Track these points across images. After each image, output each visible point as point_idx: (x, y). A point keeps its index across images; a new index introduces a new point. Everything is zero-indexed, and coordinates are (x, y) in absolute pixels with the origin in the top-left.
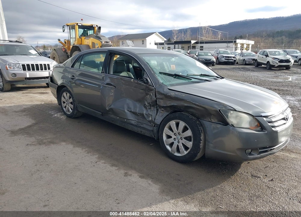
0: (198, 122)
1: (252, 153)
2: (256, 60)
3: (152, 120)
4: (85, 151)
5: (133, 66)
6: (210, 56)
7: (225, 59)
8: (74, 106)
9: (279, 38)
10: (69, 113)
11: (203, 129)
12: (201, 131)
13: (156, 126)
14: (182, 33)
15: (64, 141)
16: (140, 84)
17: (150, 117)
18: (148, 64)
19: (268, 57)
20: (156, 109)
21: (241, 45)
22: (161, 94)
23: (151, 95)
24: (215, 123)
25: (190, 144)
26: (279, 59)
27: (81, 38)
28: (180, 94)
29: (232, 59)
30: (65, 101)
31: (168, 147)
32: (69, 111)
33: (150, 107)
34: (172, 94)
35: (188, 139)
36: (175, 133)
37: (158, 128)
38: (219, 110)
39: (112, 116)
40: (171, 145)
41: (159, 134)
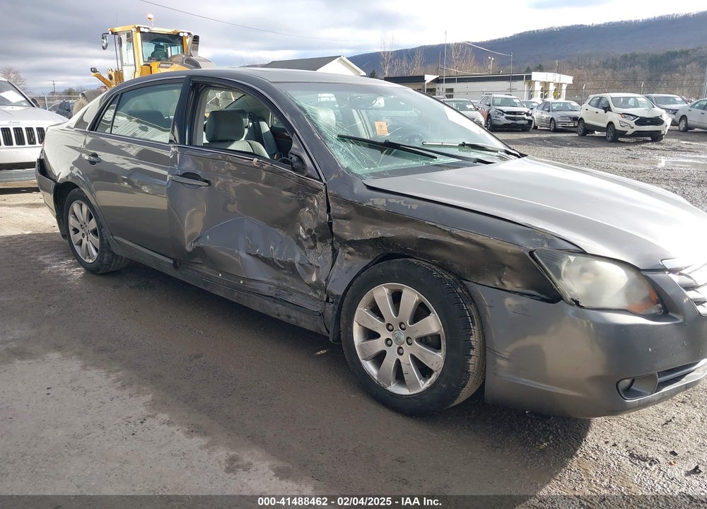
0: (459, 290)
1: (636, 389)
2: (581, 119)
3: (318, 282)
4: (115, 382)
5: (272, 126)
6: (471, 110)
7: (507, 118)
8: (102, 240)
9: (628, 70)
10: (91, 261)
11: (478, 311)
12: (472, 318)
13: (331, 300)
14: (402, 58)
15: (58, 348)
16: (282, 173)
17: (312, 273)
18: (305, 112)
19: (611, 111)
20: (330, 247)
21: (541, 87)
22: (346, 203)
23: (314, 207)
24: (515, 292)
25: (436, 360)
26: (637, 117)
27: (149, 65)
28: (402, 200)
29: (524, 119)
30: (79, 228)
31: (370, 367)
32: (88, 254)
33: (312, 244)
34: (379, 202)
35: (431, 342)
36: (389, 324)
37: (336, 307)
38: (531, 253)
39: (205, 269)
40: (379, 358)
41: (342, 326)
